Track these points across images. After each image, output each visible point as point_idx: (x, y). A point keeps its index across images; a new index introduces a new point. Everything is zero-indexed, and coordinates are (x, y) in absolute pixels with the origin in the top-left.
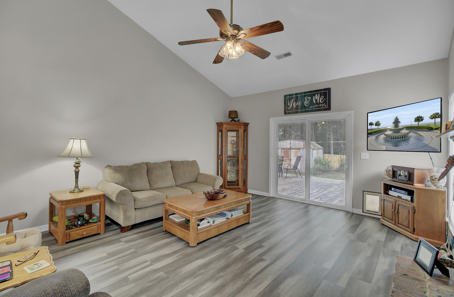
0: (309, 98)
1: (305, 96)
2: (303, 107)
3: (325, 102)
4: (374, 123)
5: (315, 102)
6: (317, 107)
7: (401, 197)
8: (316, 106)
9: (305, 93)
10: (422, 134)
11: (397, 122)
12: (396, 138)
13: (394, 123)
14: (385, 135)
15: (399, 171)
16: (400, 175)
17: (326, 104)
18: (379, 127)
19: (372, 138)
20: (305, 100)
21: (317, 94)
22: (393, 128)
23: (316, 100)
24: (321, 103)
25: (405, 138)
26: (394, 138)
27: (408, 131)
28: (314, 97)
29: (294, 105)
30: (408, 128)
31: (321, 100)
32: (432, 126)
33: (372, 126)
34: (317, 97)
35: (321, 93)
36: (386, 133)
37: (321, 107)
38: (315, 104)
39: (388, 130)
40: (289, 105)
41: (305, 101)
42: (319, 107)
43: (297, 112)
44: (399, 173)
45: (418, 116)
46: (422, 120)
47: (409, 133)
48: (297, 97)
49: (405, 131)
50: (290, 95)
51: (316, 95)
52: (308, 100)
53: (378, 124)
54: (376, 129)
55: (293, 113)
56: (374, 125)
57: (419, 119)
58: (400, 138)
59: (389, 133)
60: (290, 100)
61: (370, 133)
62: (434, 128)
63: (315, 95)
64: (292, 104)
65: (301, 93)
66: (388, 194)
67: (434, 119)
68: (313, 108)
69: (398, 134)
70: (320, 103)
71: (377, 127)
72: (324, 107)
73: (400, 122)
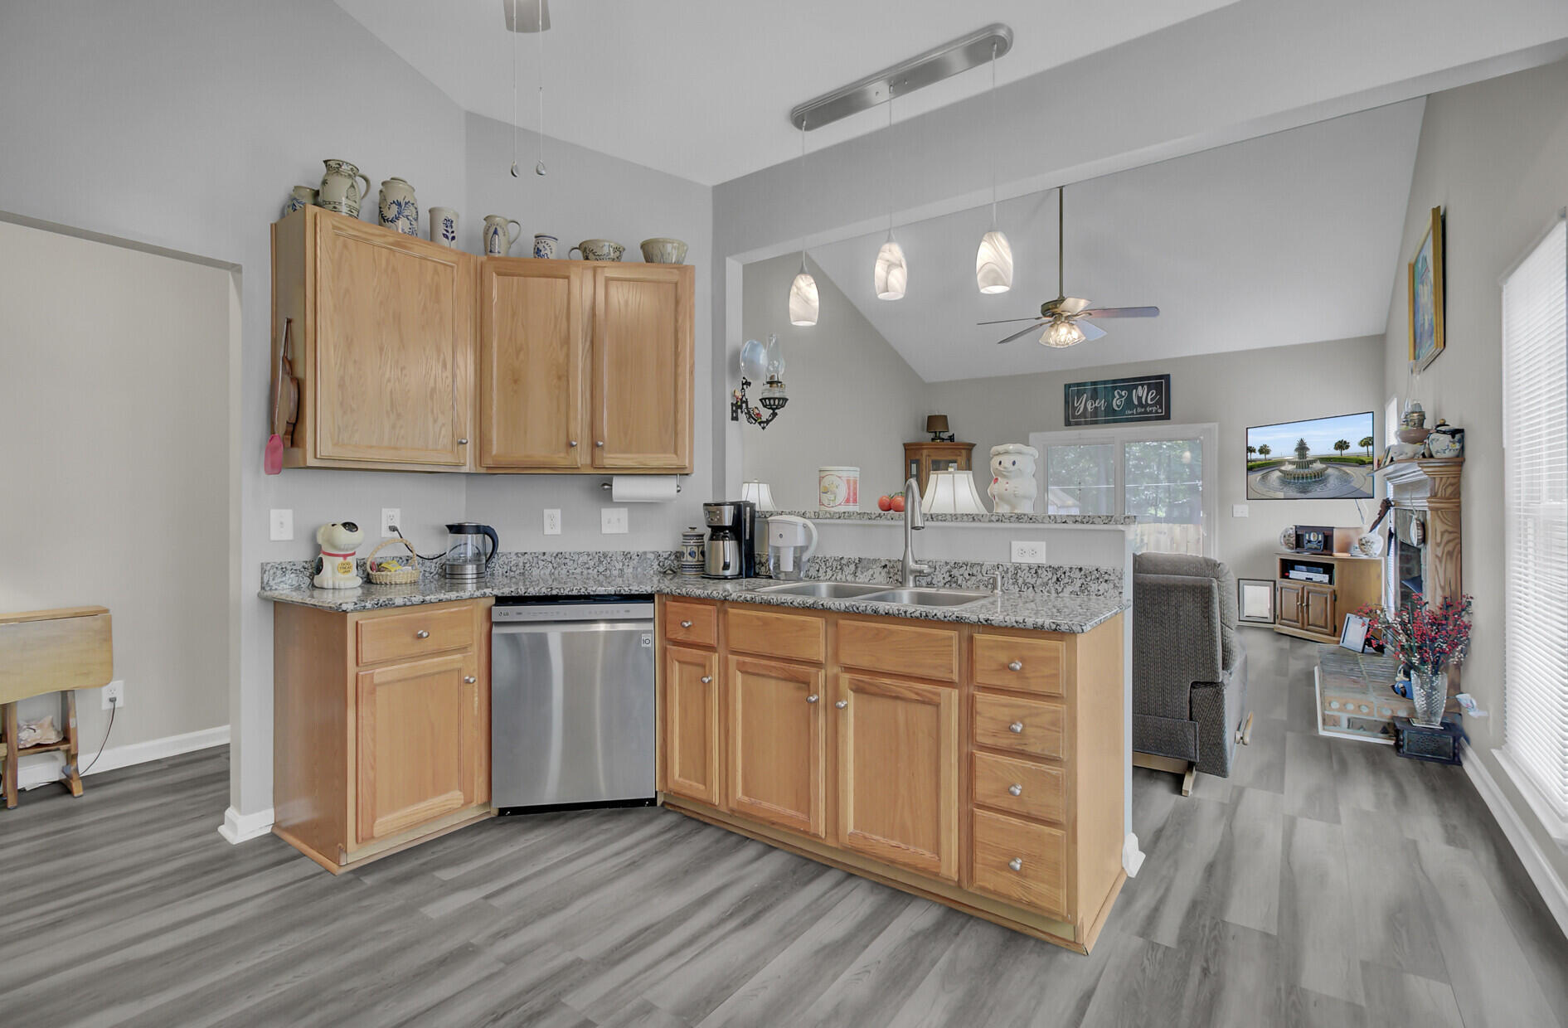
0: (1123, 393)
1: (1115, 388)
2: (1110, 411)
3: (1159, 403)
4: (1257, 448)
5: (1136, 403)
6: (1141, 413)
7: (1311, 579)
8: (1139, 410)
9: (1114, 381)
10: (1349, 472)
11: (1302, 448)
12: (1303, 478)
13: (1296, 450)
14: (1281, 471)
15: (1307, 535)
16: (1309, 541)
17: (1161, 408)
18: (1268, 456)
19: (1256, 476)
20: (1114, 397)
21: (1142, 385)
22: (1297, 460)
23: (1140, 399)
24: (1151, 406)
25: (1319, 477)
26: (1298, 478)
27: (1324, 466)
28: (1134, 391)
29: (1089, 407)
30: (1324, 460)
31: (1149, 398)
32: (1364, 459)
33: (1253, 453)
34: (1141, 392)
35: (1149, 385)
36: (1283, 468)
37: (1151, 412)
38: (1136, 407)
39: (1287, 463)
40: (1076, 405)
41: (1115, 399)
42: (1146, 412)
43: (1096, 422)
44: (1307, 538)
45: (1341, 440)
46: (1347, 447)
47: (1327, 469)
48: (1096, 389)
49: (1318, 466)
50: (1078, 385)
51: (1140, 387)
52: (1121, 397)
53: (1264, 450)
54: (1260, 460)
55: (1086, 423)
56: (1257, 451)
57: (1342, 445)
58: (1311, 478)
59: (1288, 468)
60: (1079, 394)
61: (1252, 468)
62: (1367, 461)
63: (1136, 387)
64: (1084, 404)
65: (1105, 382)
66: (1288, 577)
67: (1366, 447)
68: (1133, 414)
69: (1306, 471)
70: (1147, 405)
71: (1263, 456)
72: (1156, 412)
73: (1308, 449)
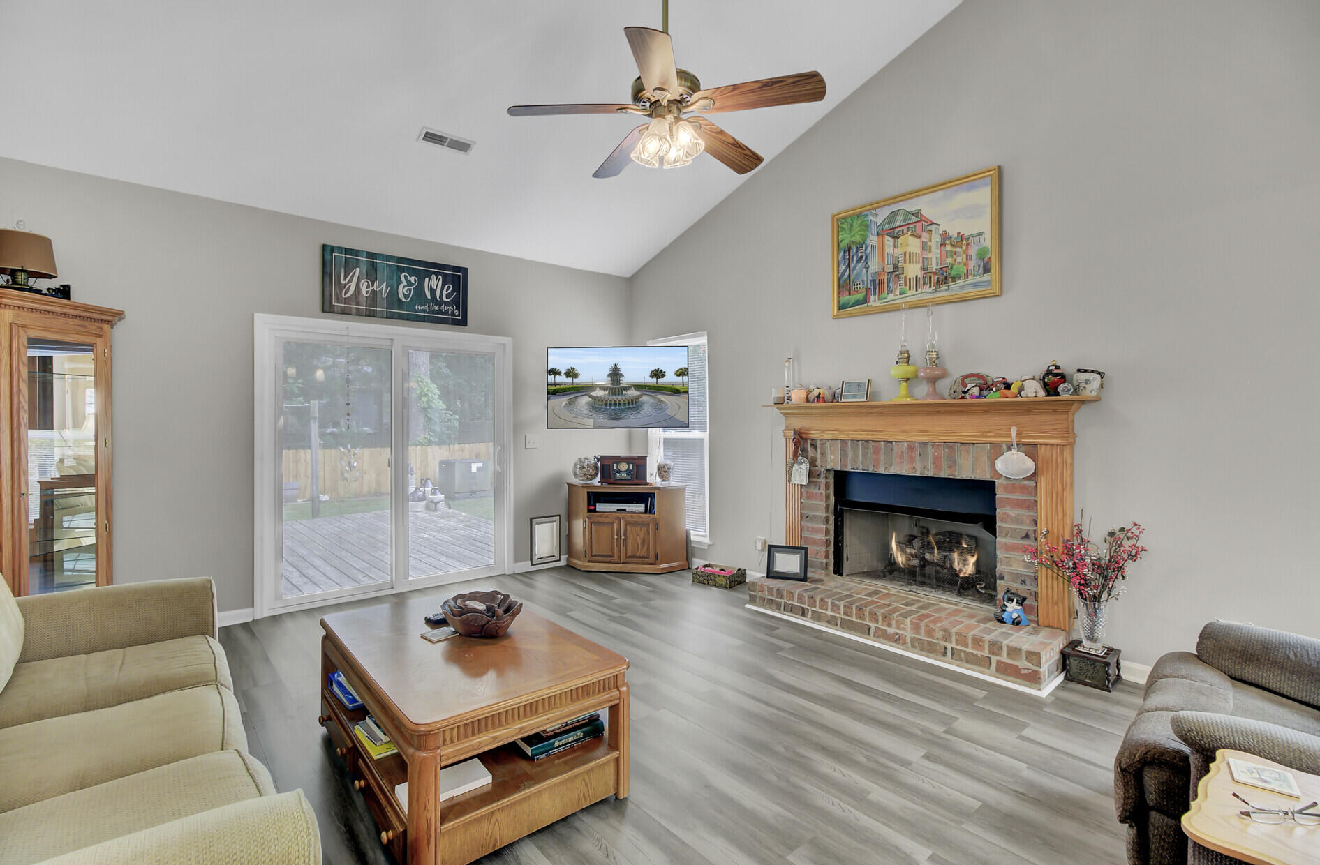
0: (412, 279)
1: (401, 270)
2: (393, 300)
3: (455, 302)
4: (563, 371)
5: (428, 296)
6: (433, 312)
7: (625, 510)
8: (434, 307)
9: (400, 260)
10: (663, 399)
11: (615, 374)
12: (615, 404)
13: (609, 375)
14: (591, 397)
15: (615, 465)
16: (619, 472)
17: (458, 309)
18: (575, 380)
19: (563, 401)
20: (399, 282)
21: (437, 274)
22: (610, 386)
23: (433, 291)
24: (447, 304)
25: (633, 405)
26: (610, 404)
27: (639, 393)
28: (427, 279)
29: (364, 289)
30: (639, 387)
31: (445, 293)
32: (678, 388)
33: (557, 376)
34: (435, 282)
35: (445, 275)
36: (593, 394)
37: (446, 313)
38: (429, 302)
39: (598, 388)
40: (342, 281)
41: (401, 286)
42: (440, 312)
43: (371, 314)
44: (615, 468)
45: (657, 368)
46: (663, 376)
47: (641, 396)
48: (374, 263)
49: (632, 393)
50: (347, 251)
51: (433, 276)
52: (409, 283)
53: (571, 373)
54: (568, 384)
55: (359, 313)
56: (562, 374)
57: (657, 374)
58: (624, 404)
59: (599, 393)
60: (349, 267)
61: (553, 392)
62: (682, 390)
63: (429, 275)
64: (355, 283)
65: (388, 258)
66: (594, 511)
67: (681, 377)
68: (424, 311)
69: (620, 397)
70: (441, 303)
71: (569, 380)
72: (453, 314)
73: (622, 375)
